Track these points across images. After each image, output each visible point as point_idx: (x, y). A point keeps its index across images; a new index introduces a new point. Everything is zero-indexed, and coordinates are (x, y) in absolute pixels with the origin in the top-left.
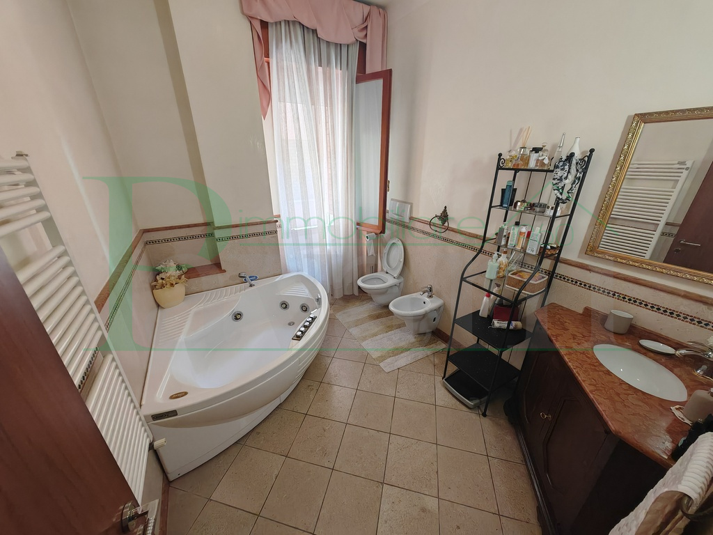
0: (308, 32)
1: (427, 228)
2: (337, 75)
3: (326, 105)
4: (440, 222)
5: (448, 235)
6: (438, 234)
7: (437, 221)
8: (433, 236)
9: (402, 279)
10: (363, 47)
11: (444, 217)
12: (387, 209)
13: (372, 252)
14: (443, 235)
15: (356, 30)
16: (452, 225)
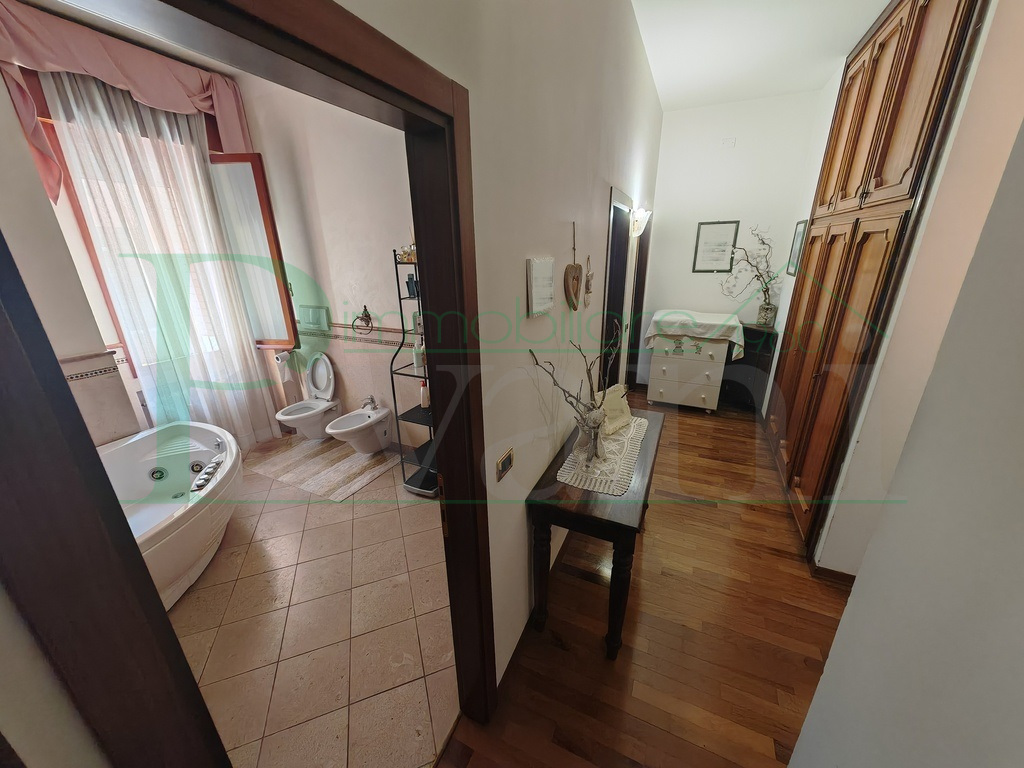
0: (115, 94)
1: (350, 332)
2: (177, 149)
3: (167, 185)
4: (364, 324)
5: (374, 335)
6: (364, 336)
7: (358, 323)
8: (360, 340)
9: (337, 402)
10: (211, 121)
11: (366, 317)
12: (296, 318)
13: (288, 377)
14: (368, 336)
15: (196, 99)
16: (376, 324)
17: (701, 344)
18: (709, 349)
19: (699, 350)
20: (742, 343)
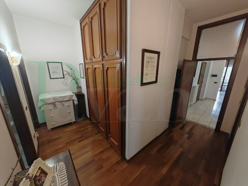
17: (63, 103)
18: (67, 104)
19: (63, 105)
20: (76, 99)
